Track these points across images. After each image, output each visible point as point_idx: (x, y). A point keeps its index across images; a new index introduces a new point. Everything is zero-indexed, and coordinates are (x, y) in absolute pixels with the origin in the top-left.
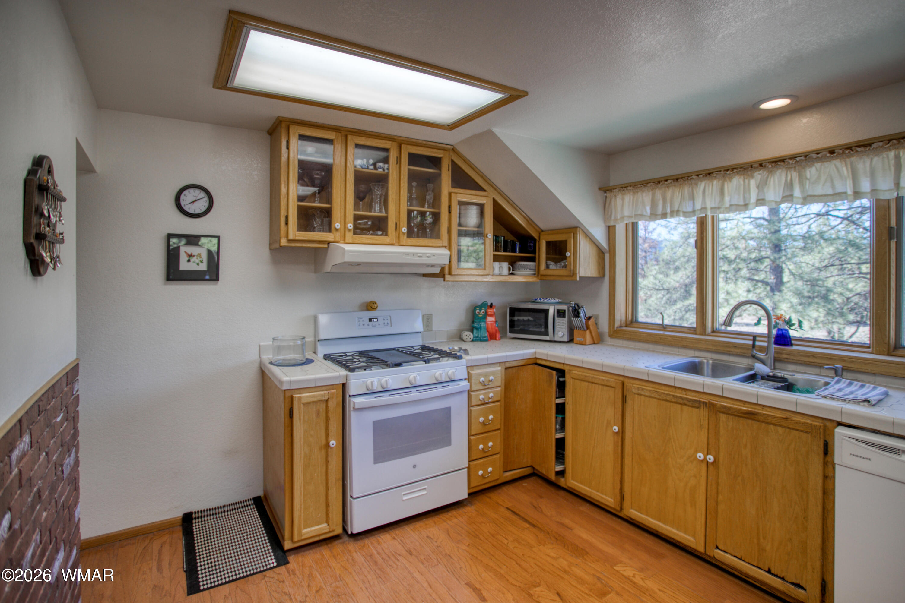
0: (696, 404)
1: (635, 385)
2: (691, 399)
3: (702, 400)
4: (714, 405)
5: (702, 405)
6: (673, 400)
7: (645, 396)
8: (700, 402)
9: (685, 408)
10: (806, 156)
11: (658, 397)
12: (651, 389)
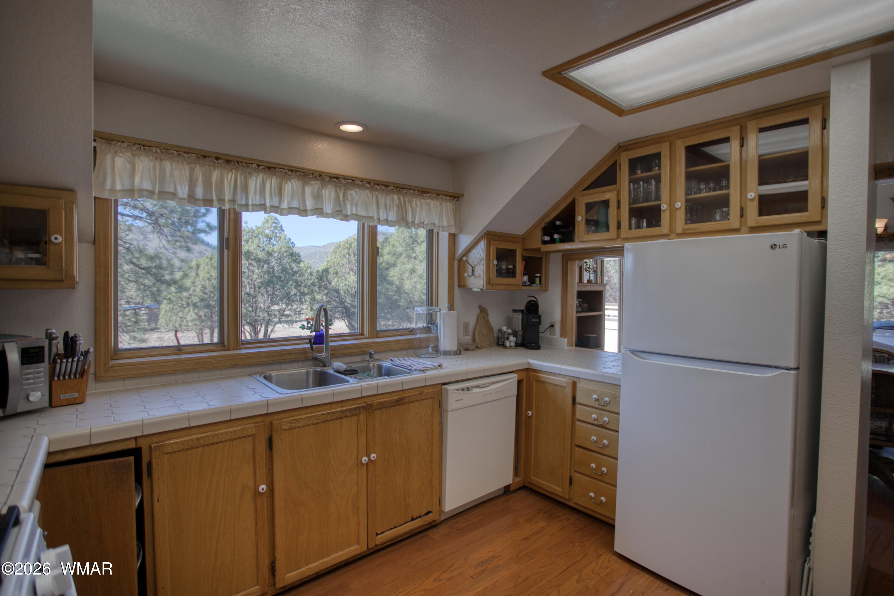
0: (355, 412)
1: (285, 420)
2: (351, 409)
3: (361, 405)
4: (372, 405)
5: (362, 410)
6: (334, 417)
7: (299, 427)
8: (359, 407)
9: (344, 420)
10: (353, 181)
11: (317, 421)
12: (307, 416)
